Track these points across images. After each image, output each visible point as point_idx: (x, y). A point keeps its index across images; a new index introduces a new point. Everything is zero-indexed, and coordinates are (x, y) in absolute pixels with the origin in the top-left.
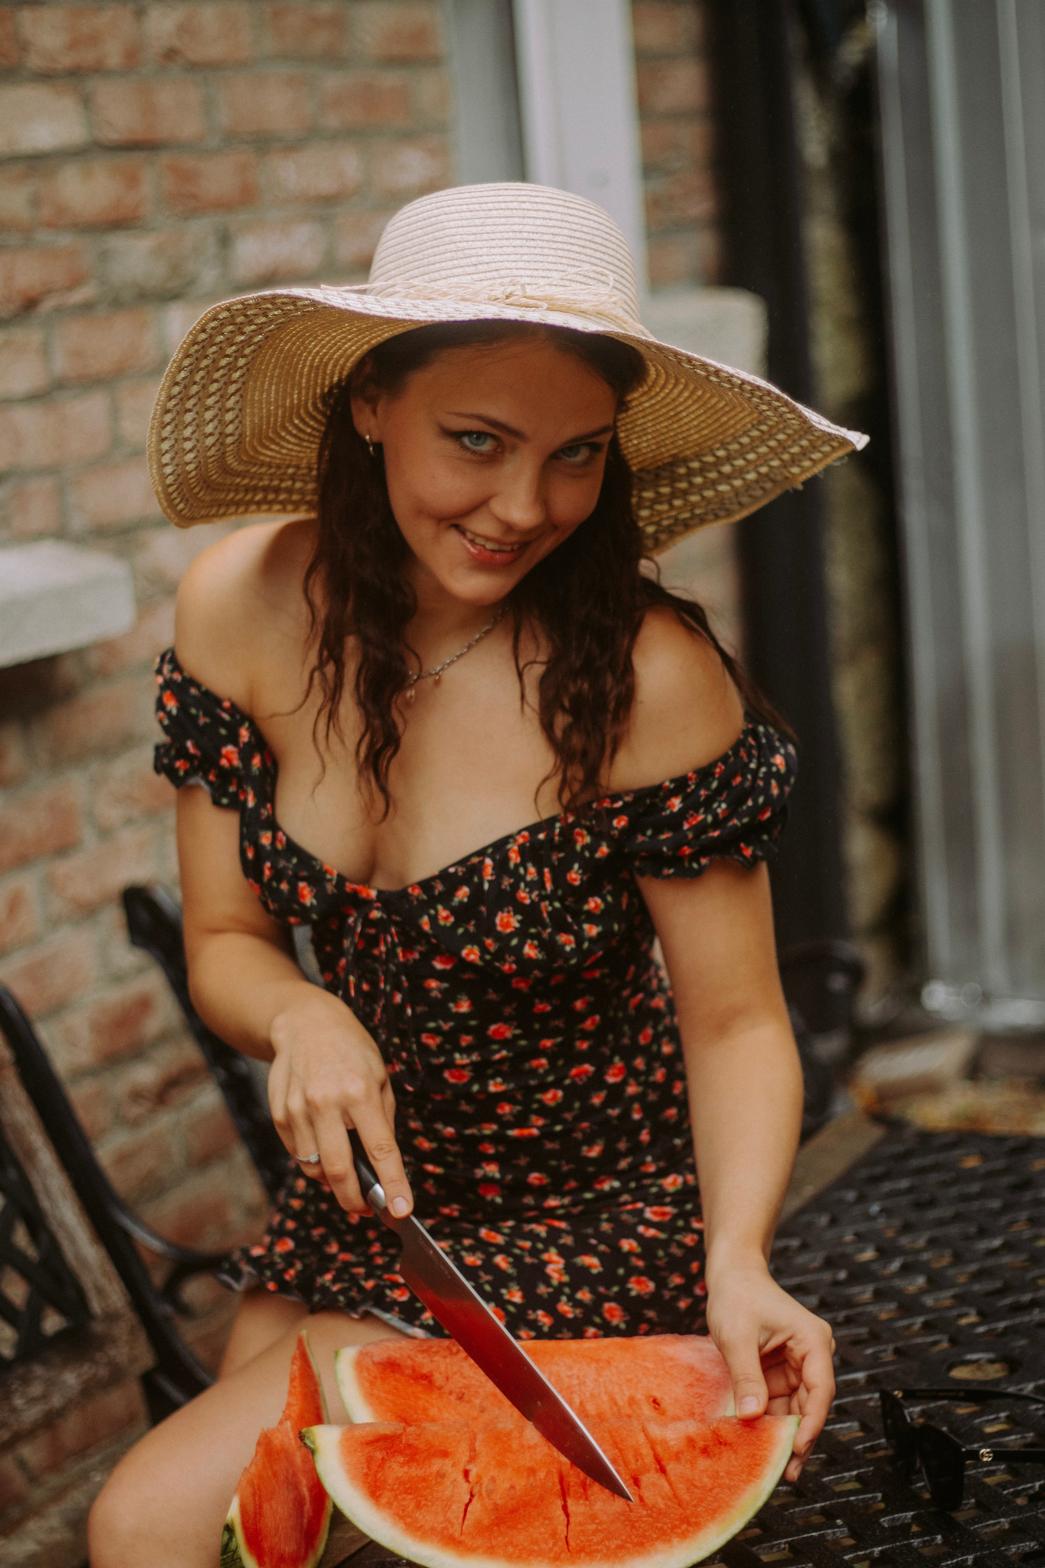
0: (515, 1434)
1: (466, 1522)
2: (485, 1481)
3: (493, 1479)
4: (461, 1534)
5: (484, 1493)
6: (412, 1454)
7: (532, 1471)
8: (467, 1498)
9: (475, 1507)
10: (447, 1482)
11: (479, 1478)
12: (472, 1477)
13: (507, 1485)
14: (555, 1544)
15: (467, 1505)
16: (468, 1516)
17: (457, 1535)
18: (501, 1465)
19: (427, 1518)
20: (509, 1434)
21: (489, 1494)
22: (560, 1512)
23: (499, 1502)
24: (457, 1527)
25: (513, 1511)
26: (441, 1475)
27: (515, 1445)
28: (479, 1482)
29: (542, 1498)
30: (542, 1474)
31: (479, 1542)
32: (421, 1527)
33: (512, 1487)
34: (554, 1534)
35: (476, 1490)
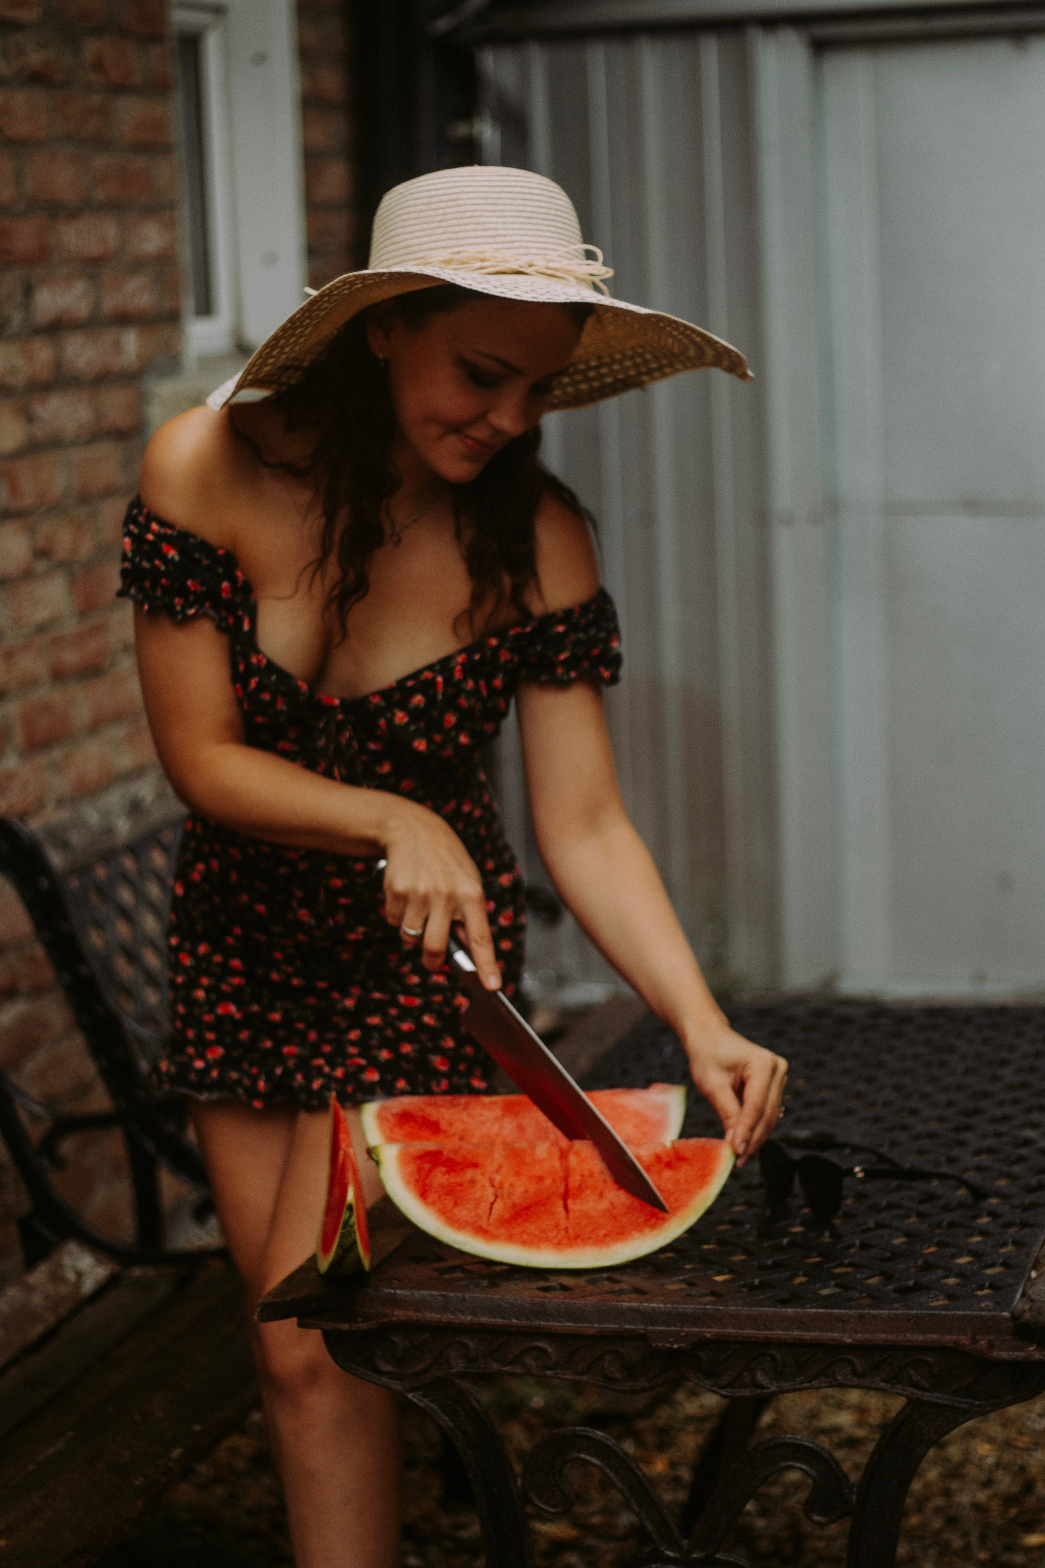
0: (529, 1151)
1: (492, 1217)
2: (506, 1185)
3: (512, 1185)
4: (489, 1225)
5: (506, 1195)
6: (452, 1165)
7: (541, 1179)
8: (492, 1199)
9: (499, 1205)
10: (478, 1186)
11: (502, 1183)
12: (496, 1184)
13: (522, 1189)
14: (558, 1233)
15: (492, 1204)
16: (494, 1212)
17: (485, 1226)
18: (518, 1174)
19: (462, 1213)
20: (523, 1151)
21: (510, 1195)
22: (561, 1209)
23: (517, 1201)
24: (485, 1220)
25: (527, 1208)
26: (473, 1182)
27: (528, 1159)
28: (501, 1187)
29: (548, 1198)
30: (548, 1181)
31: (501, 1231)
32: (458, 1220)
33: (526, 1191)
34: (557, 1226)
35: (499, 1193)
